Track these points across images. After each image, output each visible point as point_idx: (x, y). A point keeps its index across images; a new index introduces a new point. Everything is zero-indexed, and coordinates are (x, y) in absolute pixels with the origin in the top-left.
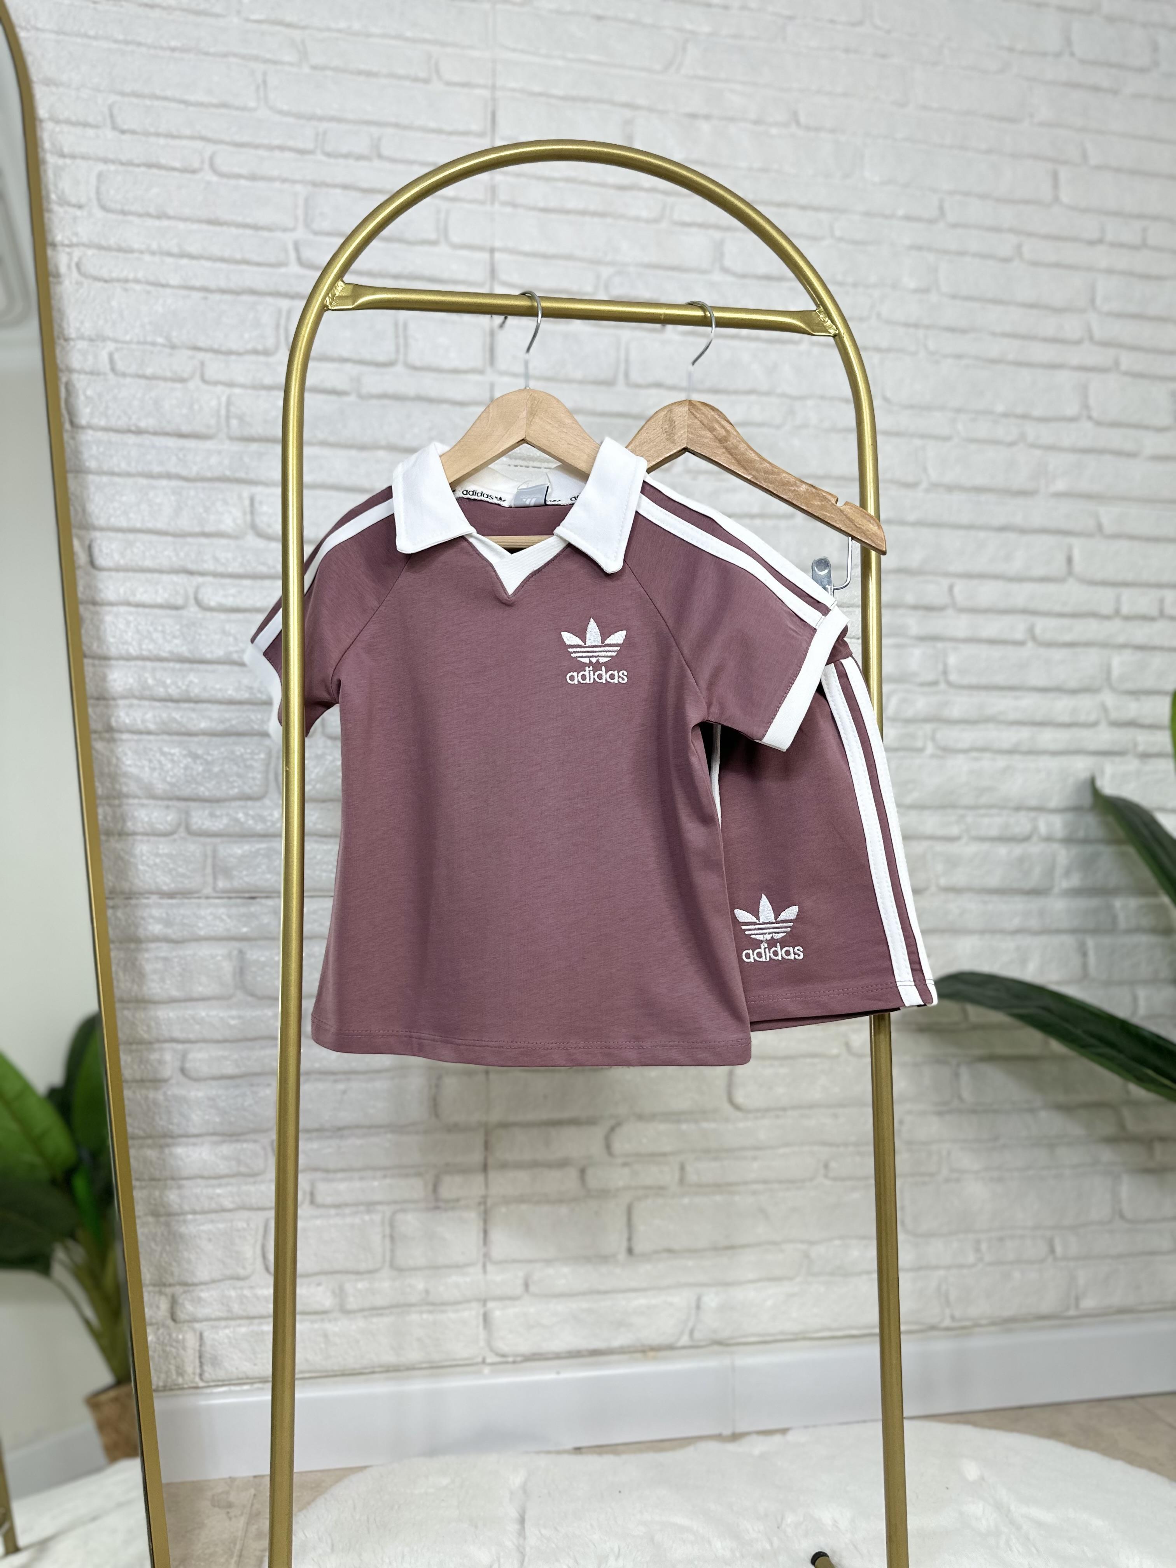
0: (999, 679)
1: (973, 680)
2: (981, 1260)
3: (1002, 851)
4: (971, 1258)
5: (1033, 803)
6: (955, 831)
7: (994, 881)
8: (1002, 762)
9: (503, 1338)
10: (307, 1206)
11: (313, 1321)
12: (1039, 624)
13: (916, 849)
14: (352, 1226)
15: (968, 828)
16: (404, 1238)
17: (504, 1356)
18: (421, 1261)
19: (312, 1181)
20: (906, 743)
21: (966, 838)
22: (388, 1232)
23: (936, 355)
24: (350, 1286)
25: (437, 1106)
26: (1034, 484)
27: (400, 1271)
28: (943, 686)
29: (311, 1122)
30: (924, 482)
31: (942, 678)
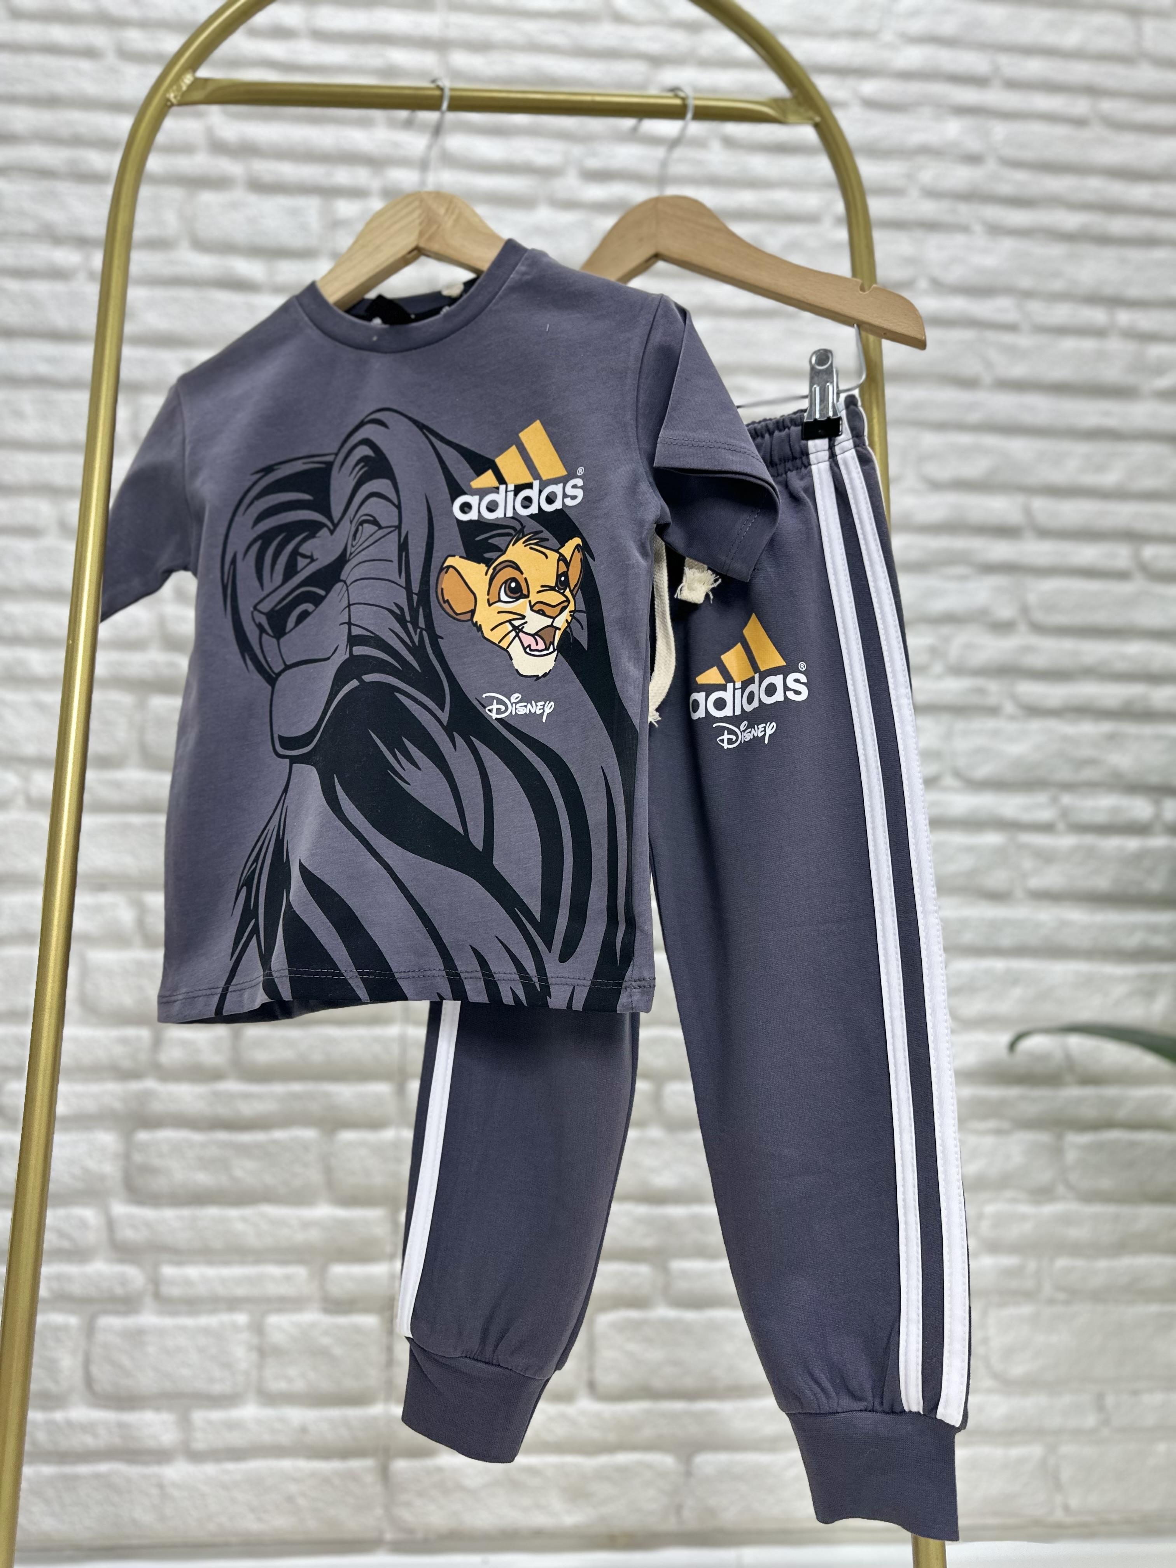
0: (1101, 618)
1: (1065, 620)
2: (1106, 1422)
3: (1113, 843)
4: (1090, 1420)
5: (1154, 779)
6: (1046, 815)
7: (1103, 883)
8: (1107, 727)
9: (408, 1504)
10: (148, 1301)
11: (146, 1463)
12: (1149, 552)
13: (993, 839)
14: (206, 1331)
15: (1065, 813)
16: (277, 1352)
17: (411, 1531)
18: (299, 1386)
19: (156, 1266)
20: (975, 700)
21: (1061, 826)
22: (255, 1341)
23: (996, 230)
24: (199, 1416)
25: (328, 1170)
26: (1130, 379)
27: (270, 1399)
28: (1023, 627)
29: (160, 1184)
30: (987, 378)
31: (1021, 617)
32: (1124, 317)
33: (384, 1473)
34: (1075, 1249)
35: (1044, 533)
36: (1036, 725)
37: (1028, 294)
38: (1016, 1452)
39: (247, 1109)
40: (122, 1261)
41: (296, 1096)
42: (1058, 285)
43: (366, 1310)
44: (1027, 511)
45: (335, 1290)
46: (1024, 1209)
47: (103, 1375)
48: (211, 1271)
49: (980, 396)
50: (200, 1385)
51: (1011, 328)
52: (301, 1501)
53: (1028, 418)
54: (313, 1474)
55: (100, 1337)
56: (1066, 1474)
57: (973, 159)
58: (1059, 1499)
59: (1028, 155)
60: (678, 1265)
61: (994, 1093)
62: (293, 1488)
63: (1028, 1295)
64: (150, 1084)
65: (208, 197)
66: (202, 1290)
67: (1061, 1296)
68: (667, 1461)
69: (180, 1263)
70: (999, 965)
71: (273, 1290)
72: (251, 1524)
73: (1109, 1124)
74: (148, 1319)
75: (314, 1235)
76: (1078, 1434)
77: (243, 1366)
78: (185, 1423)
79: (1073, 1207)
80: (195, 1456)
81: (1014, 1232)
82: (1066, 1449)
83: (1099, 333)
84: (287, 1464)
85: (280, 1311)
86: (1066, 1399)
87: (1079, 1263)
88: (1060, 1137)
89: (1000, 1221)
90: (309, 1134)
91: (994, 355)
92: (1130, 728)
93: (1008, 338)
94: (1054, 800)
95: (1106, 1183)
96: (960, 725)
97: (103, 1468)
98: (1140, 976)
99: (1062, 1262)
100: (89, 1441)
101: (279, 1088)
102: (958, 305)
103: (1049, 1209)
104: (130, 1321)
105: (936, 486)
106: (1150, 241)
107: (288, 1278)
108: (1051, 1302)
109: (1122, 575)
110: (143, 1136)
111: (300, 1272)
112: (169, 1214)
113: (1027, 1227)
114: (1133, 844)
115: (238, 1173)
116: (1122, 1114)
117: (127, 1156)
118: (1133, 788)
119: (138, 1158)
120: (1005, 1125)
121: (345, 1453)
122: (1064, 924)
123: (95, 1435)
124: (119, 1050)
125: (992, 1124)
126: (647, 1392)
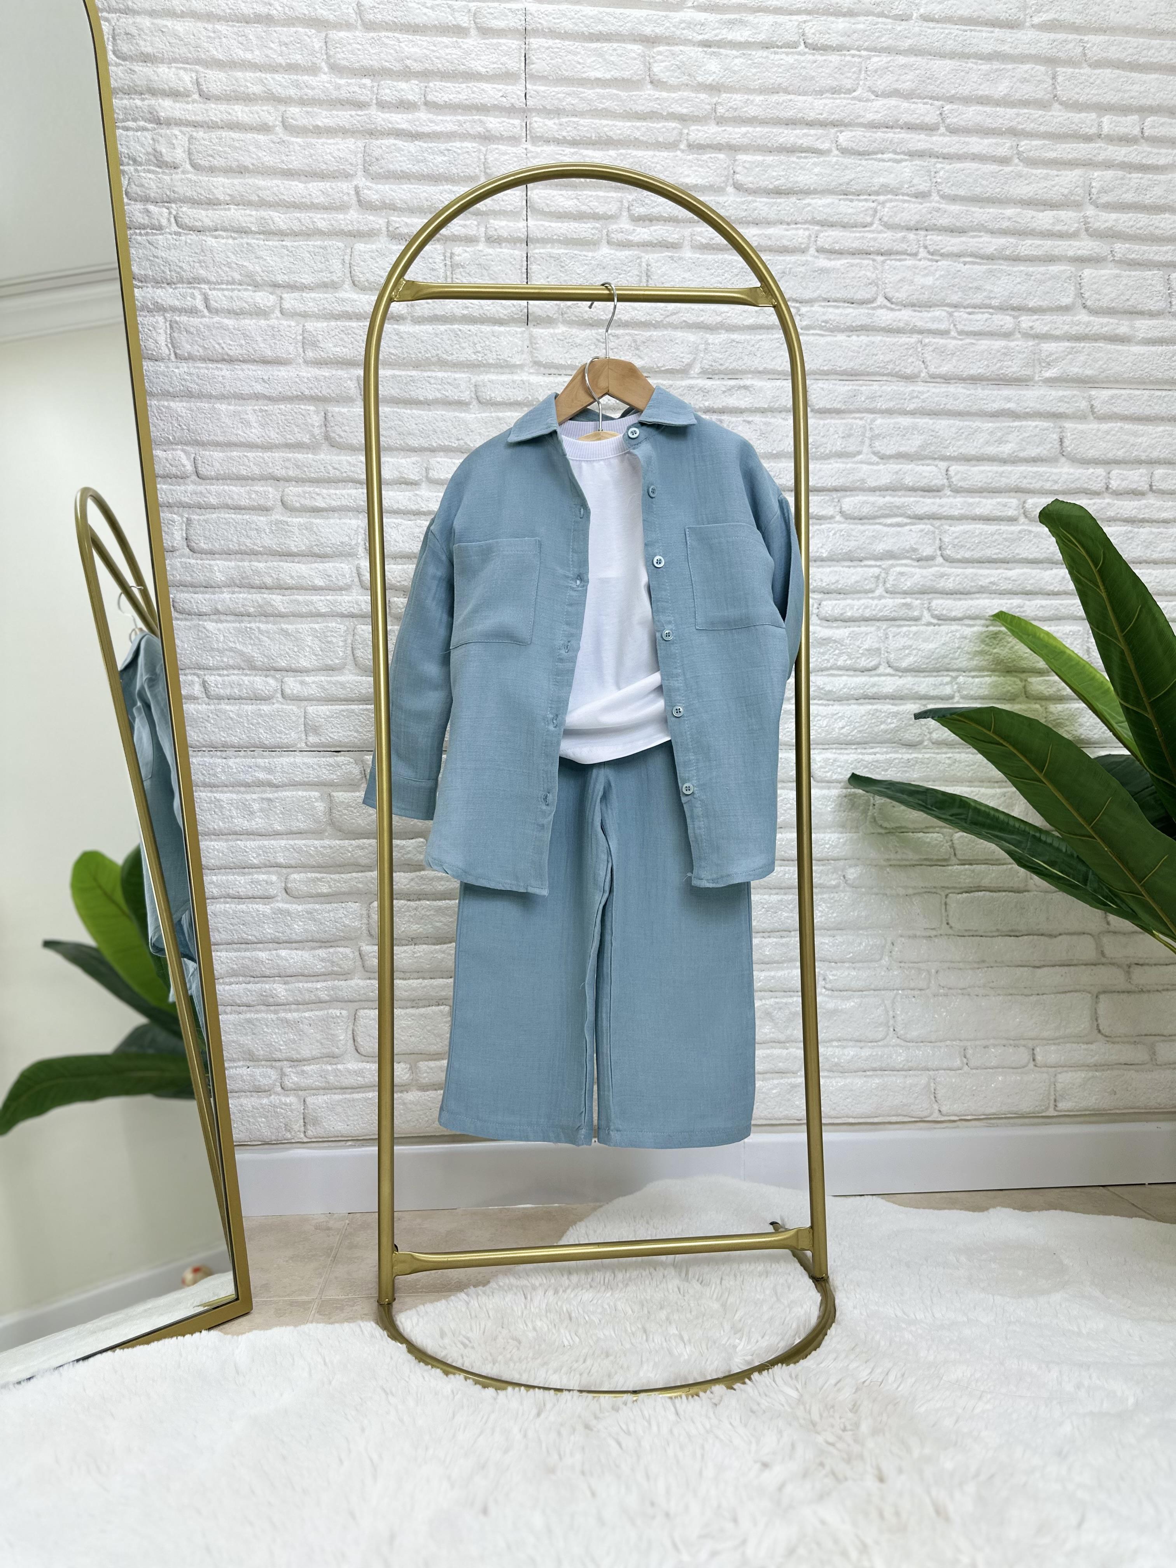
0: (991, 553)
1: (968, 555)
2: (967, 1063)
4: (958, 1063)
14: (425, 1017)
20: (902, 612)
23: (936, 254)
31: (939, 553)
32: (1026, 321)
35: (957, 491)
36: (944, 628)
37: (957, 306)
42: (978, 298)
44: (947, 475)
47: (365, 1043)
49: (919, 387)
50: (423, 1048)
51: (944, 333)
53: (950, 404)
56: (941, 1092)
57: (922, 196)
58: (936, 1107)
59: (962, 192)
66: (420, 994)
67: (941, 992)
76: (949, 1070)
78: (415, 1069)
80: (421, 1088)
82: (942, 1078)
86: (943, 1050)
91: (928, 358)
93: (940, 341)
94: (954, 679)
95: (973, 926)
108: (936, 995)
109: (1014, 520)
118: (1009, 670)
123: (363, 1077)
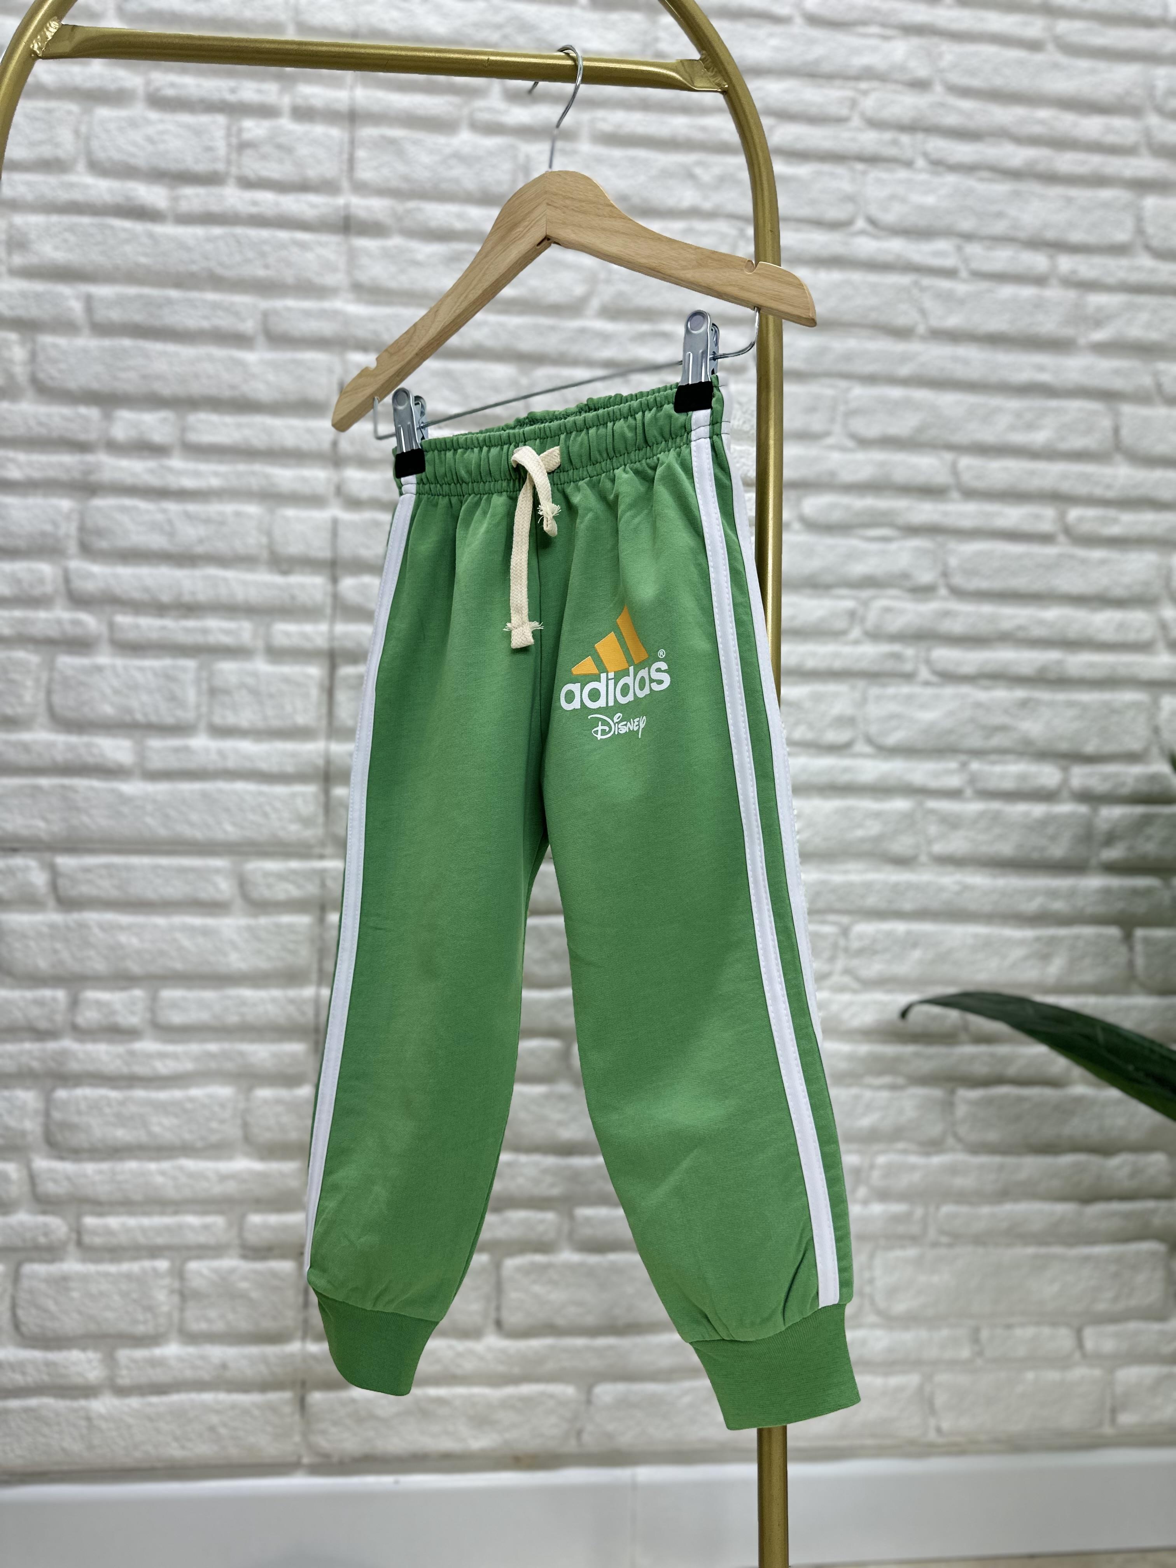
0: (1020, 583)
1: (984, 584)
2: (980, 1354)
3: (1019, 810)
4: (965, 1353)
5: (1064, 746)
6: (954, 781)
7: (1006, 849)
8: (1020, 693)
9: (324, 1432)
10: (72, 1248)
11: (74, 1398)
12: (1074, 514)
13: (901, 804)
14: (129, 1277)
15: (973, 779)
16: (197, 1295)
17: (327, 1456)
18: (219, 1326)
19: (79, 1216)
20: (889, 665)
21: (969, 792)
22: (176, 1285)
23: (939, 165)
24: (124, 1355)
25: (245, 1125)
26: (1068, 332)
27: (191, 1338)
28: (943, 591)
29: (78, 1139)
30: (921, 329)
31: (941, 581)
32: (1066, 263)
33: (302, 1404)
34: (961, 1197)
35: (970, 494)
36: (949, 691)
37: (968, 237)
38: (895, 1381)
39: (163, 1068)
40: (44, 1212)
41: (212, 1056)
42: (999, 227)
43: (283, 1256)
44: (954, 471)
45: (252, 1238)
46: (913, 1159)
47: (29, 1318)
48: (132, 1222)
49: (914, 347)
50: (124, 1326)
51: (950, 273)
52: (223, 1431)
53: (961, 372)
54: (233, 1406)
55: (25, 1283)
56: (940, 1400)
57: (920, 85)
58: (932, 1422)
59: (976, 83)
60: (584, 1212)
61: (891, 1050)
62: (214, 1419)
63: (914, 1239)
64: (68, 1043)
65: (103, 112)
66: (123, 1239)
67: (944, 1239)
68: (568, 1391)
69: (101, 1214)
70: (900, 927)
71: (192, 1238)
72: (175, 1452)
73: (999, 1080)
74: (72, 1266)
75: (231, 1187)
76: (953, 1364)
77: (165, 1309)
78: (110, 1361)
79: (961, 1157)
80: (122, 1391)
81: (904, 1181)
82: (942, 1378)
83: (1040, 280)
84: (208, 1397)
85: (199, 1257)
86: (945, 1332)
87: (964, 1209)
88: (952, 1092)
89: (890, 1171)
90: (225, 1092)
91: (928, 303)
92: (1044, 695)
93: (945, 284)
94: (964, 765)
95: (992, 1136)
96: (874, 691)
97: (33, 1402)
98: (1038, 939)
99: (947, 1209)
100: (19, 1379)
101: (195, 1048)
102: (896, 246)
103: (936, 1160)
104: (55, 1269)
105: (864, 443)
106: (1099, 181)
107: (206, 1227)
108: (935, 1245)
109: (1046, 538)
110: (61, 1094)
111: (218, 1221)
112: (90, 1168)
113: (916, 1177)
114: (1038, 810)
115: (156, 1129)
116: (1012, 1071)
117: (47, 1114)
118: (1043, 755)
119: (57, 1115)
120: (900, 1081)
121: (264, 1386)
122: (966, 888)
123: (24, 1373)
124: (35, 1012)
125: (887, 1080)
126: (550, 1329)
